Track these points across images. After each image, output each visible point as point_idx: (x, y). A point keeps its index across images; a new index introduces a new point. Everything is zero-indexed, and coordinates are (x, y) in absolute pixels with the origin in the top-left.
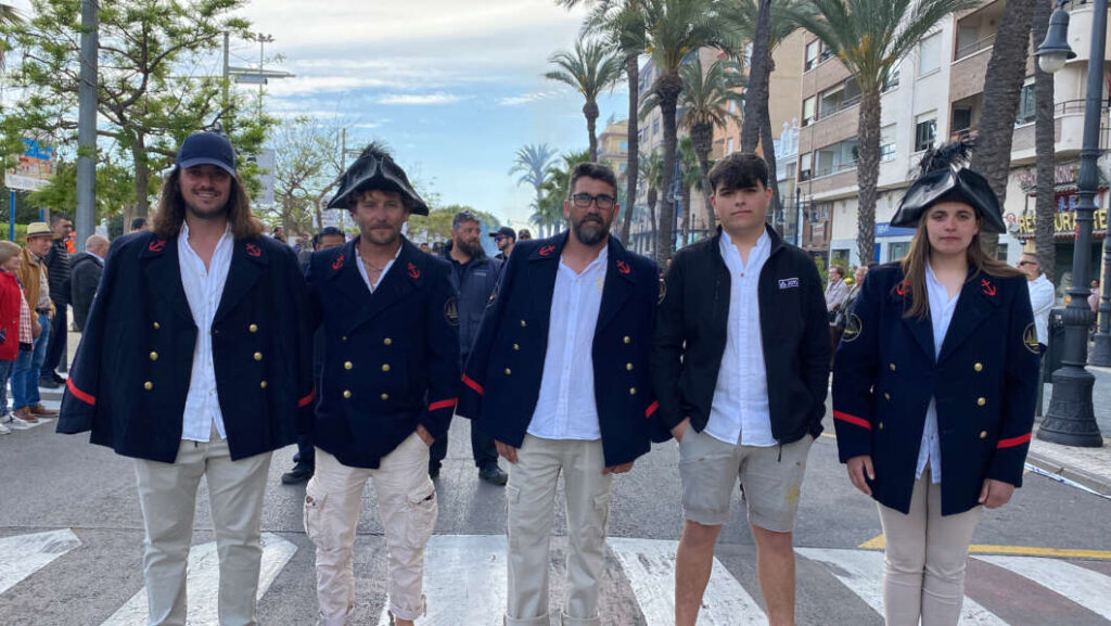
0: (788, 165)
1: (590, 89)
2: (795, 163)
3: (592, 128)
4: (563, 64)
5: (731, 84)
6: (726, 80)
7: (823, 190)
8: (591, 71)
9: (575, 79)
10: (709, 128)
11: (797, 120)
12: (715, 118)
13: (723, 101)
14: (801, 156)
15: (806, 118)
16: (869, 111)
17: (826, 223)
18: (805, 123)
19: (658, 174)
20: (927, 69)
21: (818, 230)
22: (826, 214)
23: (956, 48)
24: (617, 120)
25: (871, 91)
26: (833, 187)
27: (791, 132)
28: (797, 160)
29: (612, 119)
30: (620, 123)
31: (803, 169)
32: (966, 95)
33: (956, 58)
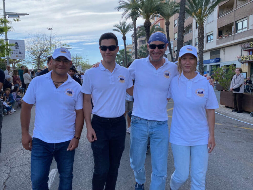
1: (124, 33)
2: (173, 49)
3: (125, 42)
4: (117, 27)
14: (174, 47)
16: (201, 29)
18: (175, 39)
23: (219, 14)
25: (201, 24)
32: (223, 26)
33: (219, 17)
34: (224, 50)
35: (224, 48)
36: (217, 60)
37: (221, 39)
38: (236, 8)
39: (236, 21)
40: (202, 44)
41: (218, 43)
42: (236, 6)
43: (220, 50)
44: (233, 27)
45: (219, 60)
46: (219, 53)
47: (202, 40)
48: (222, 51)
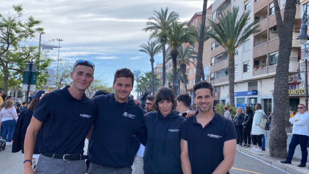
0: (207, 76)
1: (152, 54)
2: (209, 75)
3: (152, 65)
4: (144, 48)
5: (191, 54)
6: (190, 52)
7: (217, 83)
8: (152, 49)
9: (147, 52)
10: (185, 65)
11: (209, 64)
12: (187, 63)
13: (189, 58)
14: (211, 74)
15: (212, 63)
16: (231, 60)
17: (218, 92)
18: (211, 64)
19: (171, 78)
20: (246, 49)
21: (217, 94)
22: (218, 90)
23: (254, 44)
24: (159, 63)
25: (232, 55)
26: (220, 82)
27: (208, 67)
28: (210, 75)
29: (158, 63)
30: (160, 64)
31: (212, 77)
32: (258, 57)
33: (254, 47)
34: (261, 82)
35: (261, 80)
36: (254, 92)
37: (256, 70)
38: (269, 40)
39: (269, 54)
40: (232, 76)
41: (254, 75)
42: (269, 39)
43: (257, 82)
44: (267, 59)
45: (256, 92)
46: (257, 85)
47: (232, 72)
48: (259, 83)
